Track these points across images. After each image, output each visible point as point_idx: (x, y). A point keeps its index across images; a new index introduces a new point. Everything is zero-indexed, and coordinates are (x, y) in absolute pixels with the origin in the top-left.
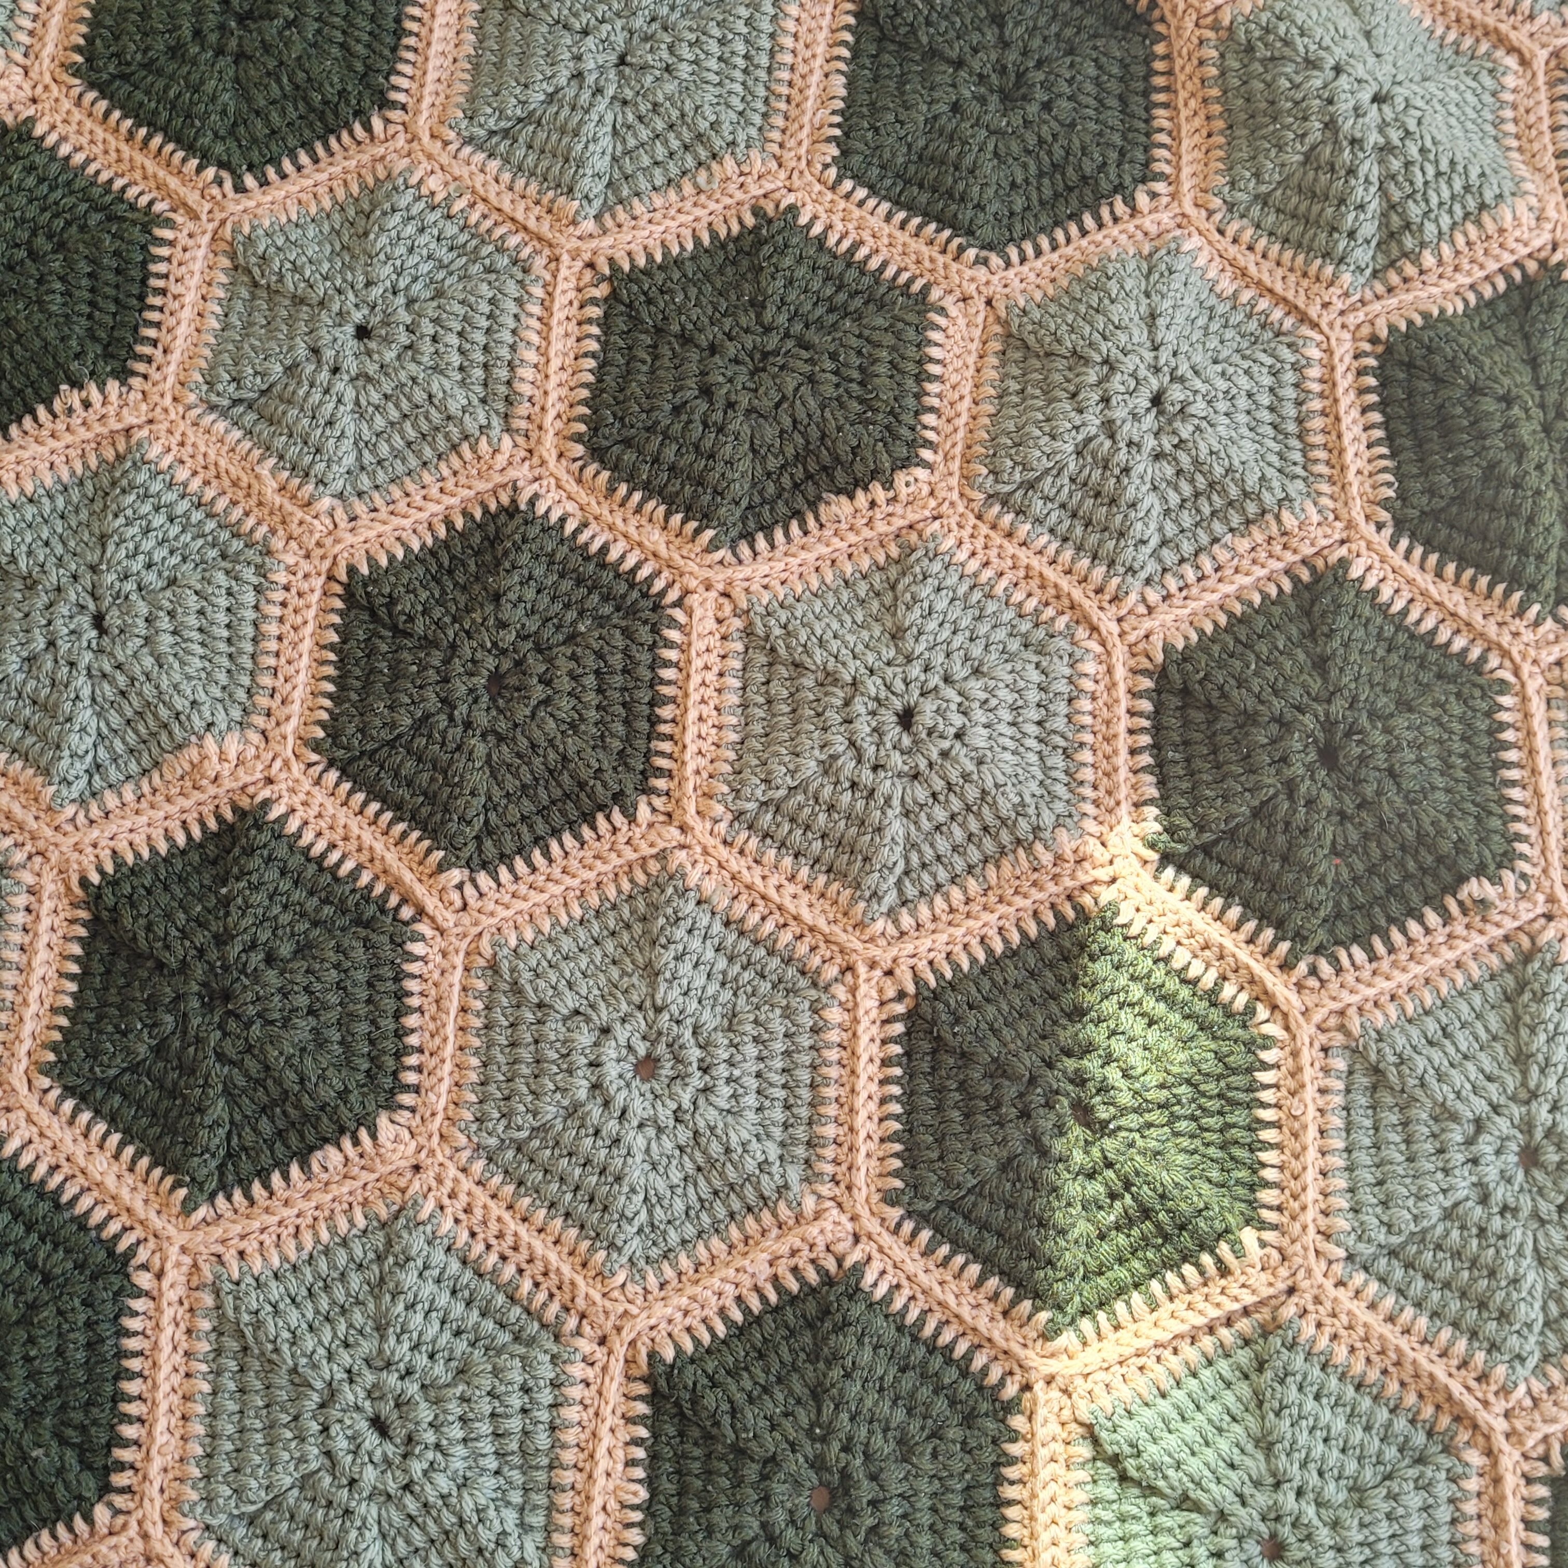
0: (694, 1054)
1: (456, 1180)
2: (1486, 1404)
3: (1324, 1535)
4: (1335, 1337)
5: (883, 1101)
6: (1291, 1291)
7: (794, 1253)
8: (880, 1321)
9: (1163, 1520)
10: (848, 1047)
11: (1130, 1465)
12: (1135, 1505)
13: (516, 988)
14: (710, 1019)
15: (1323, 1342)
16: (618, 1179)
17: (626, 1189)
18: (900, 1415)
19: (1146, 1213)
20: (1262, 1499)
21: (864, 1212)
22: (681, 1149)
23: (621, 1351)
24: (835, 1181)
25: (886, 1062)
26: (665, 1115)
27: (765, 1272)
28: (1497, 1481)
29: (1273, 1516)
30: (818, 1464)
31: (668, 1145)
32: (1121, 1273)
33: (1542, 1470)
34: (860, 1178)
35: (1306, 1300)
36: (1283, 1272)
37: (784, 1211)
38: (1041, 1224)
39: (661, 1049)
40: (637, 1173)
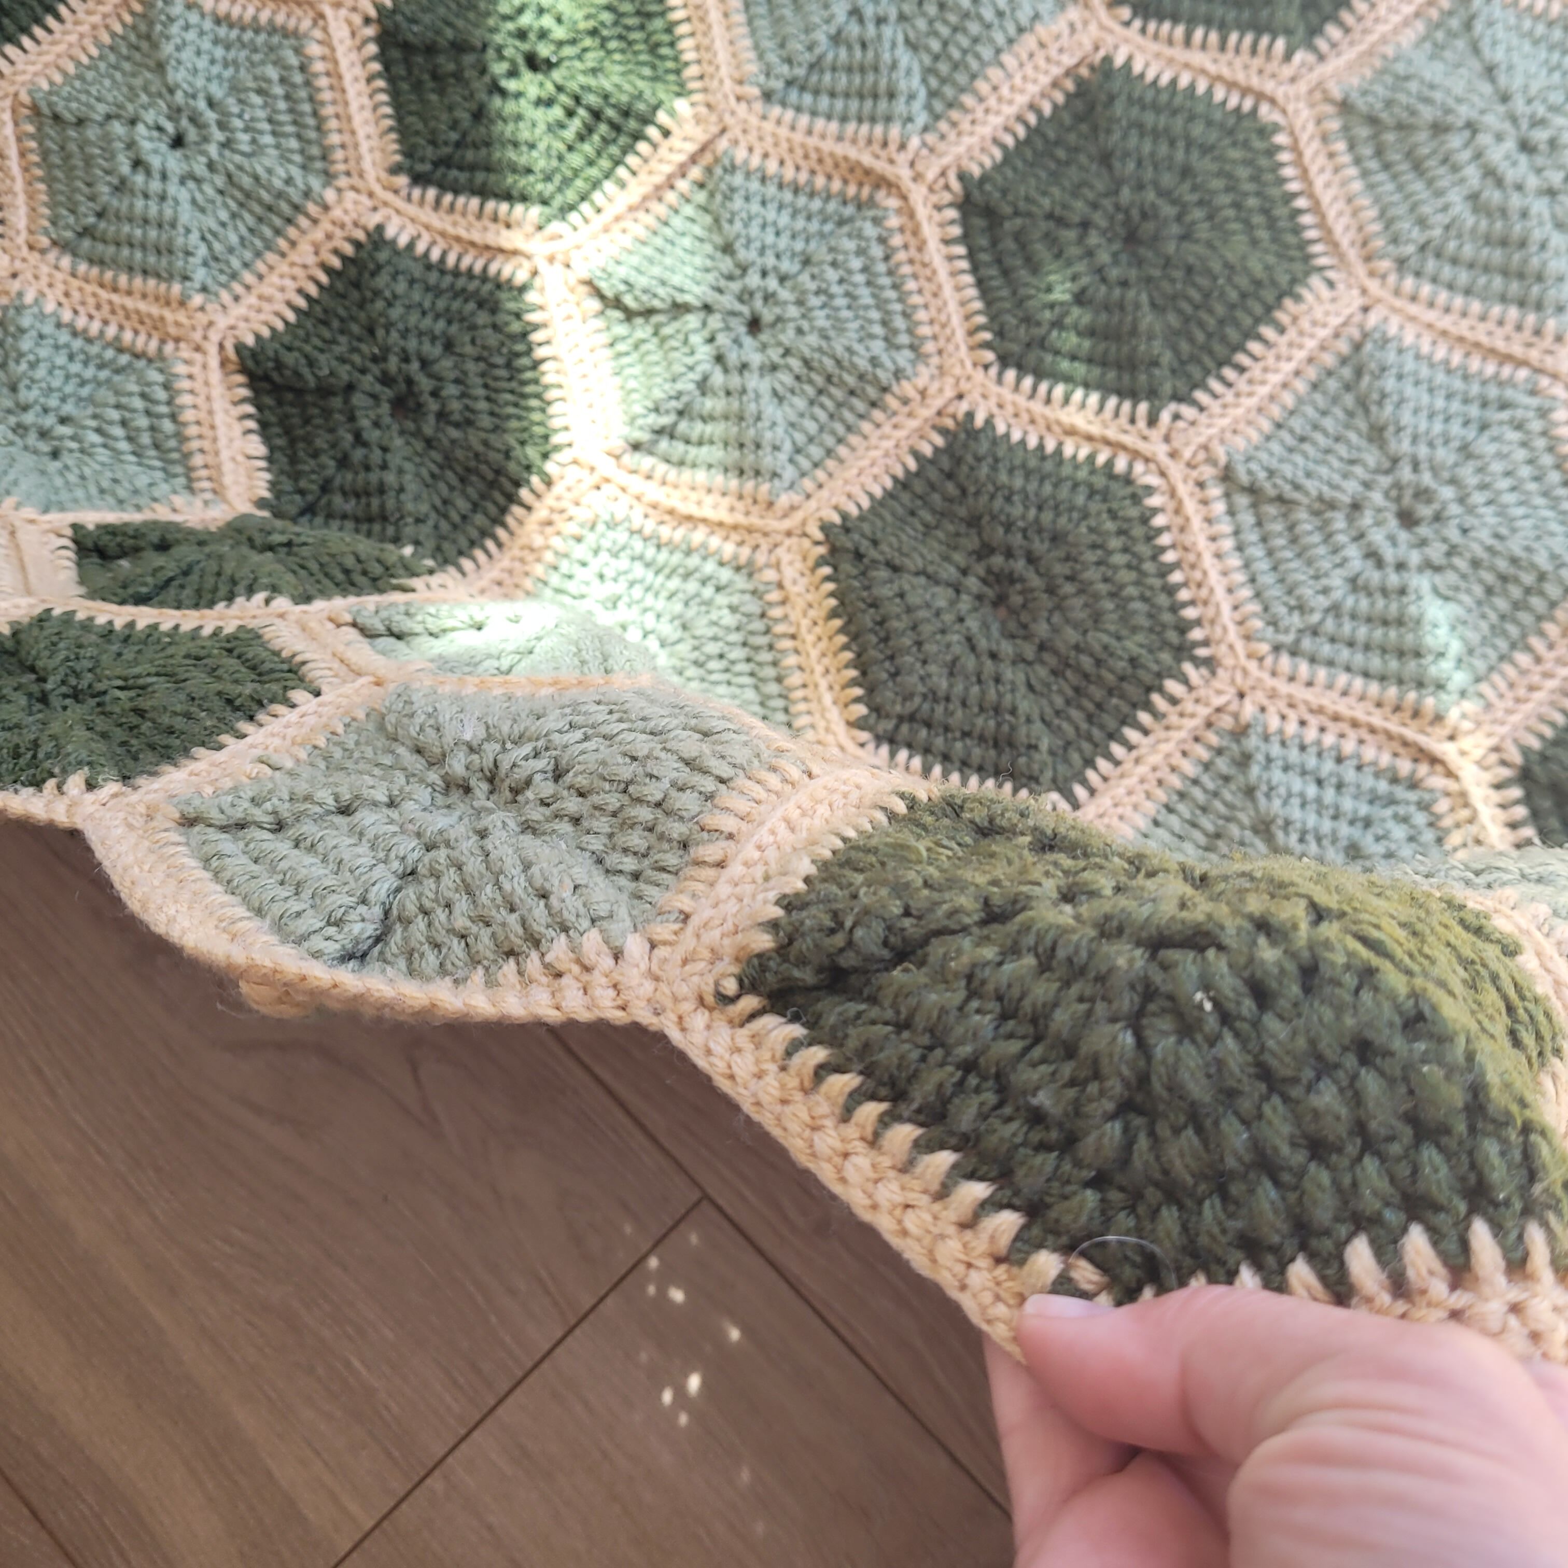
0: (210, 116)
1: (50, 275)
2: (891, 161)
3: (785, 294)
4: (766, 156)
5: (375, 108)
6: (723, 131)
7: (329, 237)
8: (411, 263)
9: (667, 331)
10: (334, 74)
11: (628, 301)
12: (642, 330)
13: (56, 118)
14: (217, 91)
15: (755, 161)
16: (173, 225)
17: (181, 230)
18: (441, 325)
19: (597, 115)
20: (736, 286)
21: (378, 189)
22: (221, 192)
23: (213, 350)
24: (348, 174)
25: (370, 80)
26: (200, 168)
27: (311, 260)
28: (912, 215)
29: (745, 296)
30: (386, 380)
31: (209, 190)
32: (594, 172)
33: (947, 197)
34: (367, 164)
35: (736, 132)
36: (714, 118)
37: (312, 208)
38: (516, 145)
39: (184, 122)
40: (186, 214)
